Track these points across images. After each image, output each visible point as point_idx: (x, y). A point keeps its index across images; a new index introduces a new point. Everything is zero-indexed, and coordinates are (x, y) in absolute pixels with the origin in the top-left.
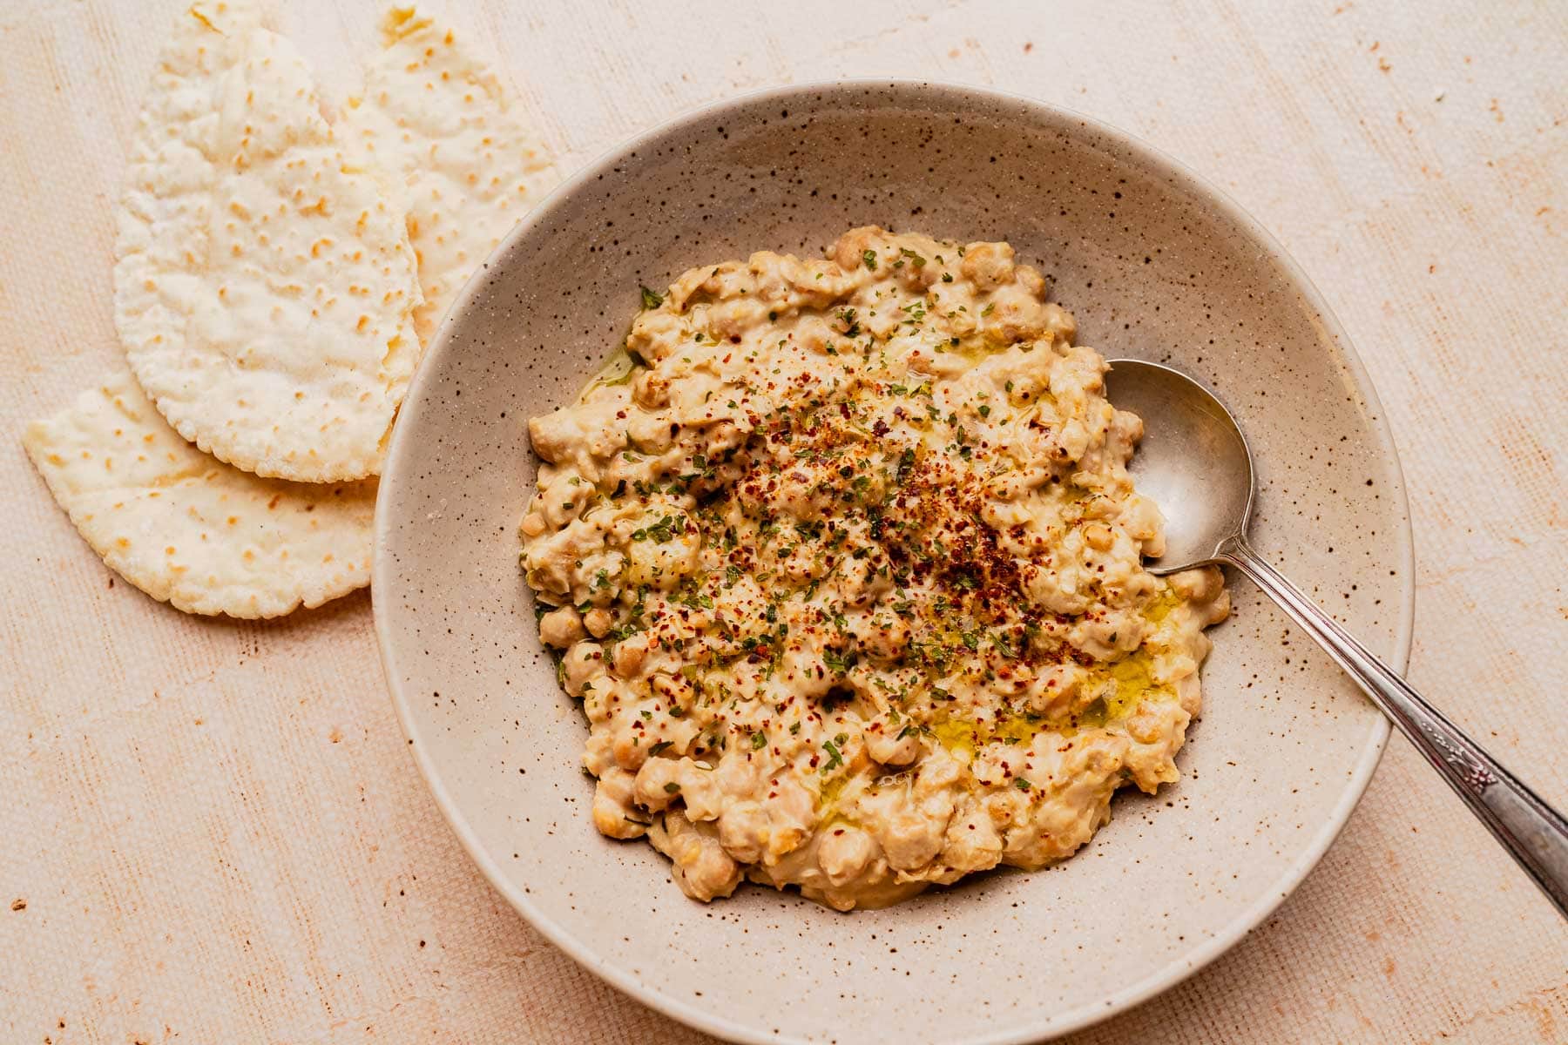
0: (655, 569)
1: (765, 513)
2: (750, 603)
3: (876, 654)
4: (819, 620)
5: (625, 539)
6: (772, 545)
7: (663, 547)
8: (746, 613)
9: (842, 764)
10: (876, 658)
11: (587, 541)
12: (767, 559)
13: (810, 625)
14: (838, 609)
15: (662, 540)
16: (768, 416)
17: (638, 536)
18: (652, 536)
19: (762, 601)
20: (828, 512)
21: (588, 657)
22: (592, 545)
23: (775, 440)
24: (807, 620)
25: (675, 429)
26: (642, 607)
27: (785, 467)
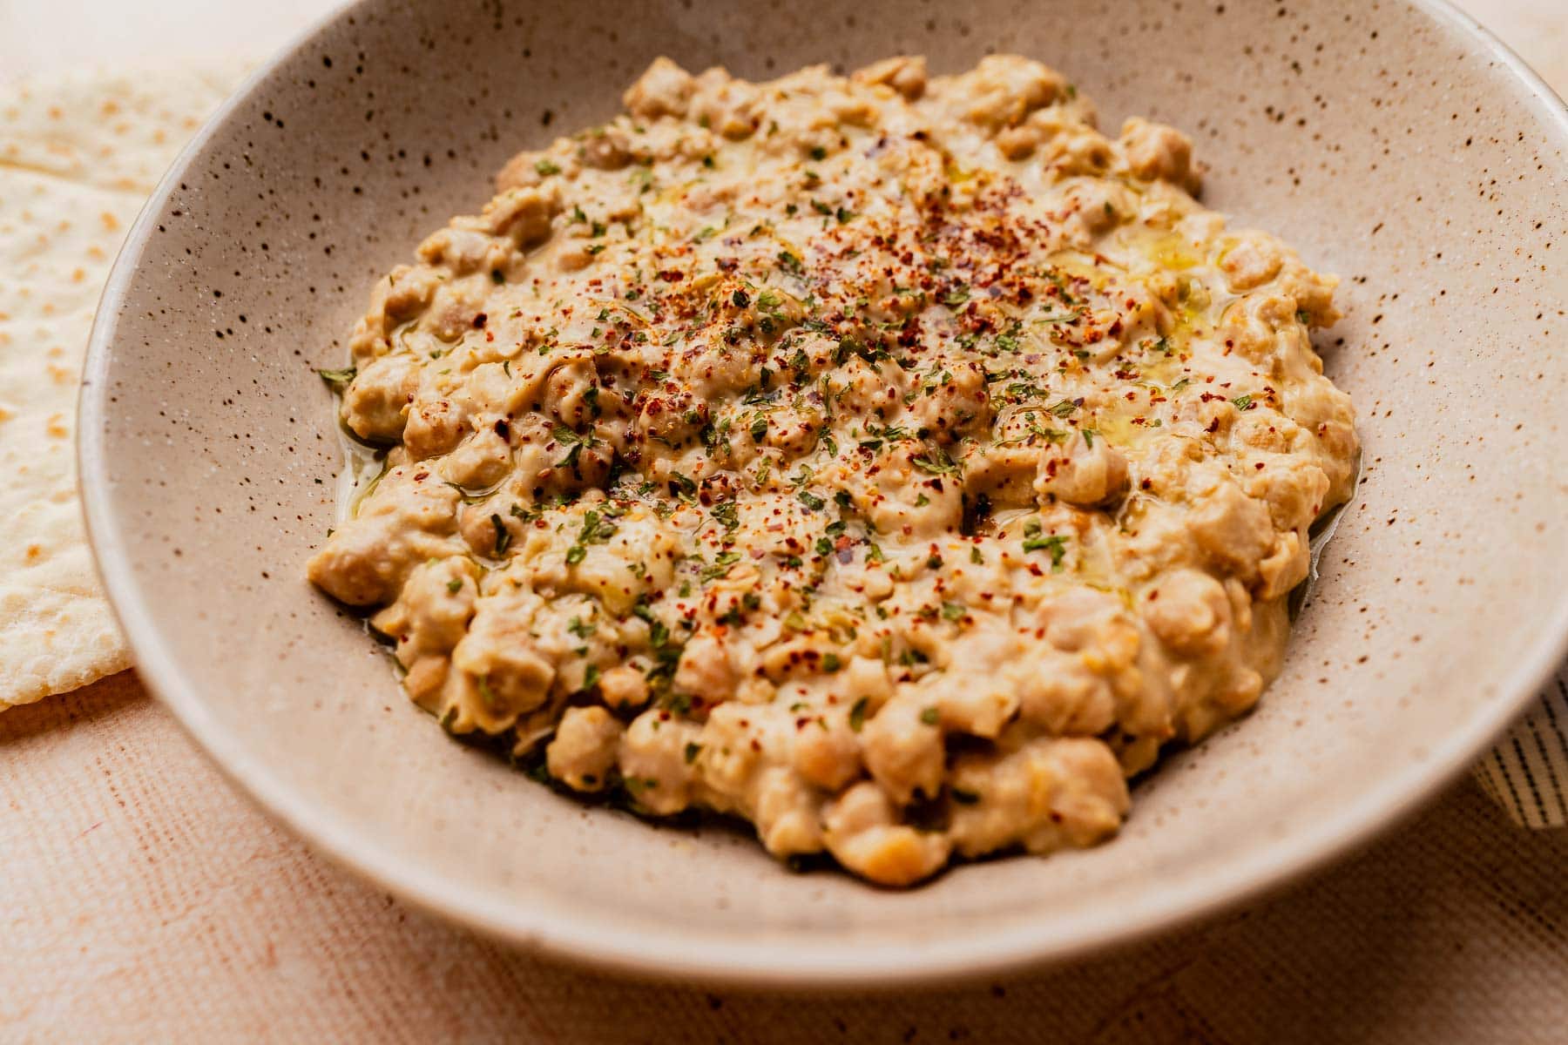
0: (633, 568)
1: (694, 420)
2: (777, 512)
3: (966, 421)
4: (870, 456)
5: (562, 573)
6: (736, 441)
7: (616, 541)
8: (785, 523)
9: (1066, 539)
10: (970, 427)
11: (516, 608)
12: (747, 461)
13: (865, 468)
14: (878, 425)
15: (607, 536)
16: (595, 334)
17: (573, 558)
18: (592, 543)
19: (786, 500)
20: (759, 357)
21: (656, 726)
22: (528, 609)
23: (626, 348)
24: (857, 467)
25: (502, 429)
26: (660, 625)
27: (666, 363)
